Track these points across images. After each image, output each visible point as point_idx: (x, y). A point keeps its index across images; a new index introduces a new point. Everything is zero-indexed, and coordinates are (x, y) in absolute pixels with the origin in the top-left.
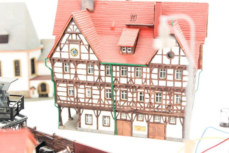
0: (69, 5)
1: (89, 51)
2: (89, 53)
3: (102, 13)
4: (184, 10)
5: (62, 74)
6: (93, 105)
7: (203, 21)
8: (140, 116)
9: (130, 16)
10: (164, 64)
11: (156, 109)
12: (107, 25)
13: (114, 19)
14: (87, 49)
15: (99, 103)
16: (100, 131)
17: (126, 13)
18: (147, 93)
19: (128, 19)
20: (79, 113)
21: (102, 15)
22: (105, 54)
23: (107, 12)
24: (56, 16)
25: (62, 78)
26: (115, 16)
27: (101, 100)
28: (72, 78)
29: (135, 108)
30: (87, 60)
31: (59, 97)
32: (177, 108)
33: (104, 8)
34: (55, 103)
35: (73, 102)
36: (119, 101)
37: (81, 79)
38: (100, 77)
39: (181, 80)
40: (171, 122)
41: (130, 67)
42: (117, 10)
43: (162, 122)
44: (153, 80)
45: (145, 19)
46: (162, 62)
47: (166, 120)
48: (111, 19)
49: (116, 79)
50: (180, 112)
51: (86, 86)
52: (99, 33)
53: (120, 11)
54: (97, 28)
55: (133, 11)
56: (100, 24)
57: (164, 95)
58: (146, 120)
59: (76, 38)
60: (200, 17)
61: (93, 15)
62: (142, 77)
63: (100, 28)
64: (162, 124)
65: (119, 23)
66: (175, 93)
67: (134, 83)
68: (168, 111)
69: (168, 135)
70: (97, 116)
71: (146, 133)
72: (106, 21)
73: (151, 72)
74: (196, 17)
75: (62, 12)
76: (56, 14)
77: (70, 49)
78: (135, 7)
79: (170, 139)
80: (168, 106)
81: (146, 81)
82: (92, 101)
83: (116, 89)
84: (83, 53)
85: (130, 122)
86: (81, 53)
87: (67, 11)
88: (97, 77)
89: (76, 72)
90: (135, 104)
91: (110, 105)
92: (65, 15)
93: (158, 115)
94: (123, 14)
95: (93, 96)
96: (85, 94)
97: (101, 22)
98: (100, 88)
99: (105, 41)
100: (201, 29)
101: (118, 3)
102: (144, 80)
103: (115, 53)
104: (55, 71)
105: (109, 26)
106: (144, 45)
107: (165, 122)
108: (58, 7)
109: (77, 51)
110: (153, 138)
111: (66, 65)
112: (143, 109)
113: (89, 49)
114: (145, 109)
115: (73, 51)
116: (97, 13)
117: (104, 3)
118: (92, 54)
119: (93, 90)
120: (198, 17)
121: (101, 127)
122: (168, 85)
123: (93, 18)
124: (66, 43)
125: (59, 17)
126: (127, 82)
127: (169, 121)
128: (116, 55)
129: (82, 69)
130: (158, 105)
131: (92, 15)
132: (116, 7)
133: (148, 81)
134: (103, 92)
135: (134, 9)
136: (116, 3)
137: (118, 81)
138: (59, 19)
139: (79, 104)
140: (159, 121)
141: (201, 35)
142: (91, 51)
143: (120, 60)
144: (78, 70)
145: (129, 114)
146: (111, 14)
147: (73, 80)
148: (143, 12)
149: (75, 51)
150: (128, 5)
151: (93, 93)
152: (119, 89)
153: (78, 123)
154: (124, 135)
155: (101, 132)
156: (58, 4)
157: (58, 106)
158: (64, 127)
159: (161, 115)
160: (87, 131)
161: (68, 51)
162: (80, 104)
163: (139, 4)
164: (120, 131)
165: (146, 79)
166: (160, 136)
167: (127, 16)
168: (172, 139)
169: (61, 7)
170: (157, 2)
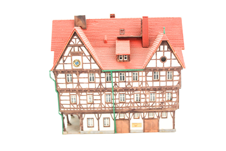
0: (63, 24)
1: (90, 61)
2: (91, 63)
3: (94, 30)
4: (163, 24)
5: (65, 85)
6: (95, 109)
7: (180, 31)
8: (136, 114)
9: (119, 31)
10: (158, 68)
11: (151, 106)
12: (100, 39)
13: (106, 34)
14: (89, 59)
15: (100, 107)
16: (102, 131)
17: (115, 28)
18: (143, 94)
19: (117, 33)
20: (81, 118)
21: (95, 31)
22: (104, 63)
23: (98, 28)
24: (52, 34)
25: (65, 88)
26: (106, 31)
27: (102, 104)
28: (74, 87)
29: (133, 108)
30: (90, 69)
31: (63, 106)
32: (169, 104)
33: (95, 25)
34: (59, 111)
35: (76, 108)
36: (118, 103)
37: (83, 87)
38: (101, 84)
39: (172, 80)
40: (163, 117)
41: (128, 73)
42: (107, 27)
43: (156, 117)
44: (148, 82)
45: (132, 32)
46: (156, 66)
47: (159, 116)
48: (103, 34)
49: (116, 84)
50: (171, 107)
51: (88, 93)
52: (94, 46)
53: (110, 27)
54: (91, 42)
55: (121, 26)
56: (93, 39)
57: (158, 94)
58: (142, 117)
59: (79, 51)
60: (177, 28)
61: (87, 31)
62: (139, 80)
63: (94, 42)
64: (155, 119)
65: (111, 37)
66: (167, 91)
67: (132, 86)
68: (161, 107)
69: (161, 128)
70: (98, 119)
71: (142, 128)
72: (98, 36)
73: (146, 76)
74: (174, 28)
75: (57, 30)
76: (52, 33)
77: (73, 60)
78: (122, 23)
79: (162, 131)
80: (161, 103)
81: (142, 84)
82: (94, 106)
83: (115, 93)
84: (85, 63)
85: (128, 121)
86: (83, 63)
87: (62, 30)
88: (98, 84)
89: (78, 81)
90: (132, 104)
91: (111, 108)
92: (61, 33)
93: (152, 112)
94: (113, 29)
95: (94, 101)
96: (87, 100)
97: (95, 37)
98: (101, 93)
99: (101, 52)
100: (179, 37)
101: (107, 20)
102: (140, 83)
103: (113, 62)
104: (58, 82)
105: (102, 40)
106: (136, 54)
107: (158, 117)
108: (53, 27)
109: (79, 62)
110: (148, 132)
111: (68, 75)
112: (139, 108)
113: (91, 59)
114: (142, 108)
115: (75, 62)
116: (89, 30)
117: (94, 21)
118: (93, 63)
119: (94, 96)
120: (176, 28)
121: (102, 128)
122: (161, 85)
123: (86, 34)
124: (68, 56)
125: (56, 35)
126: (126, 86)
127: (161, 116)
128: (114, 63)
129: (84, 78)
130: (152, 103)
131: (85, 31)
132: (106, 23)
133: (144, 83)
134: (103, 96)
135: (122, 25)
136: (105, 21)
137: (117, 86)
138: (55, 37)
139: (81, 109)
140: (152, 117)
141: (181, 43)
142: (93, 61)
143: (119, 67)
144: (80, 79)
145: (127, 114)
146: (102, 29)
147: (76, 88)
148: (129, 26)
149: (77, 62)
150: (116, 22)
151: (94, 99)
152: (118, 93)
153: (81, 127)
154: (123, 133)
155: (102, 133)
156: (53, 24)
157: (61, 113)
158: (67, 132)
159: (154, 112)
160: (89, 133)
161: (70, 62)
162: (83, 109)
163: (125, 20)
164: (119, 130)
165: (142, 82)
166: (154, 129)
167: (116, 31)
168: (164, 131)
169: (56, 26)
170: (143, 17)
